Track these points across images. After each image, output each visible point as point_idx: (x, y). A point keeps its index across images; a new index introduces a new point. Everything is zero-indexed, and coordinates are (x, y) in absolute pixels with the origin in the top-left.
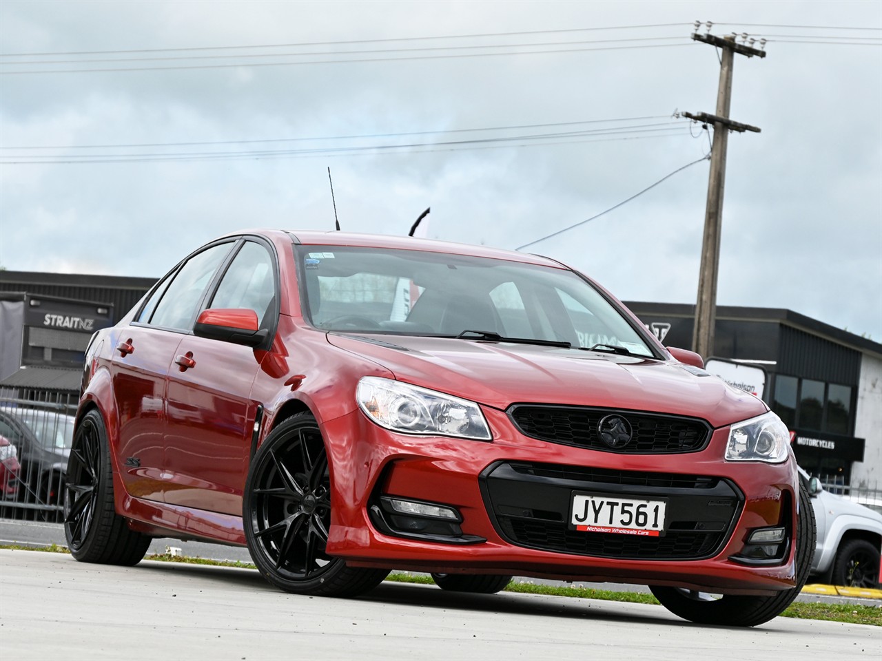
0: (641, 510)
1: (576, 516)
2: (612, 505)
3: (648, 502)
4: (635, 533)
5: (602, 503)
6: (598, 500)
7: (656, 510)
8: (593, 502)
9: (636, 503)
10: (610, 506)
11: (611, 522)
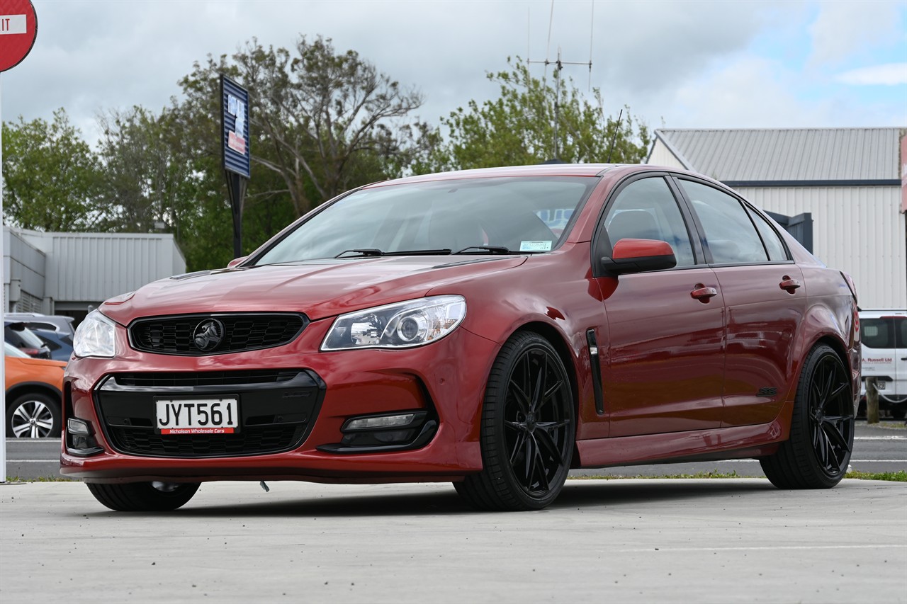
0: (216, 409)
1: (160, 420)
2: (189, 406)
3: (221, 400)
4: (211, 431)
5: (180, 405)
6: (176, 403)
7: (229, 407)
8: (173, 405)
9: (210, 403)
10: (187, 408)
11: (190, 424)
